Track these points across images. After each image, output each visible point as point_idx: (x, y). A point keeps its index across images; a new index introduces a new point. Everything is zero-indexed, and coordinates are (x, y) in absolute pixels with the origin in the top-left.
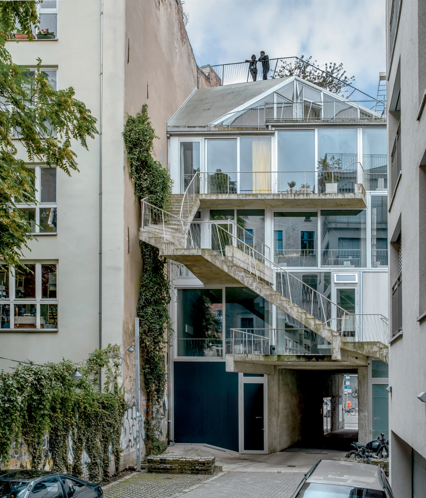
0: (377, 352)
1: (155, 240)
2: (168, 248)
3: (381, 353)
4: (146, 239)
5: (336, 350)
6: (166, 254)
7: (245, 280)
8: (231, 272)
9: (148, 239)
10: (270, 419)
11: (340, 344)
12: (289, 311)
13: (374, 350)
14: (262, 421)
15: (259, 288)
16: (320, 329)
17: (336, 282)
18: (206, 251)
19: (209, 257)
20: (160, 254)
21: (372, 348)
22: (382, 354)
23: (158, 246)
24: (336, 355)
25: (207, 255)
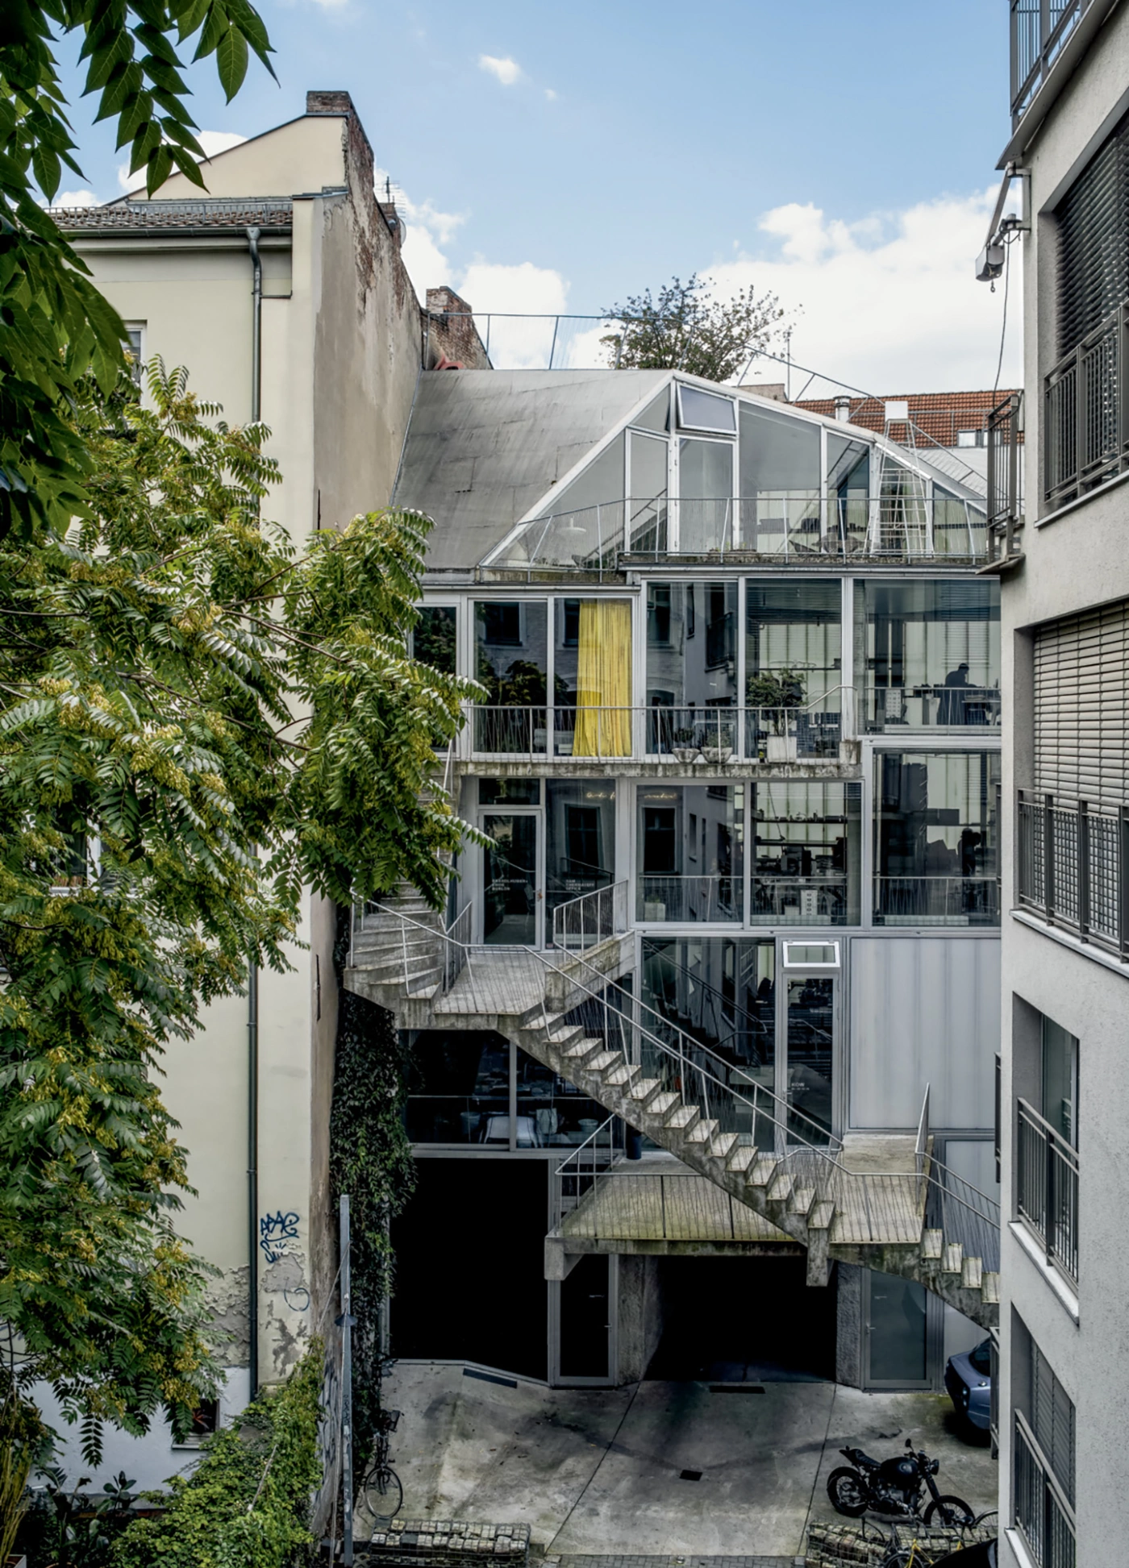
0: (913, 1268)
1: (384, 991)
2: (415, 1012)
3: (923, 1270)
4: (363, 989)
5: (818, 1262)
6: (412, 1027)
7: (601, 1091)
8: (569, 1073)
9: (367, 989)
10: (624, 1301)
11: (827, 1249)
12: (707, 1167)
13: (906, 1262)
14: (603, 1304)
15: (634, 1112)
16: (781, 1212)
17: (787, 964)
18: (509, 1021)
19: (516, 1035)
20: (397, 1025)
21: (902, 1258)
22: (926, 1273)
23: (392, 1006)
24: (816, 1274)
25: (510, 1029)
